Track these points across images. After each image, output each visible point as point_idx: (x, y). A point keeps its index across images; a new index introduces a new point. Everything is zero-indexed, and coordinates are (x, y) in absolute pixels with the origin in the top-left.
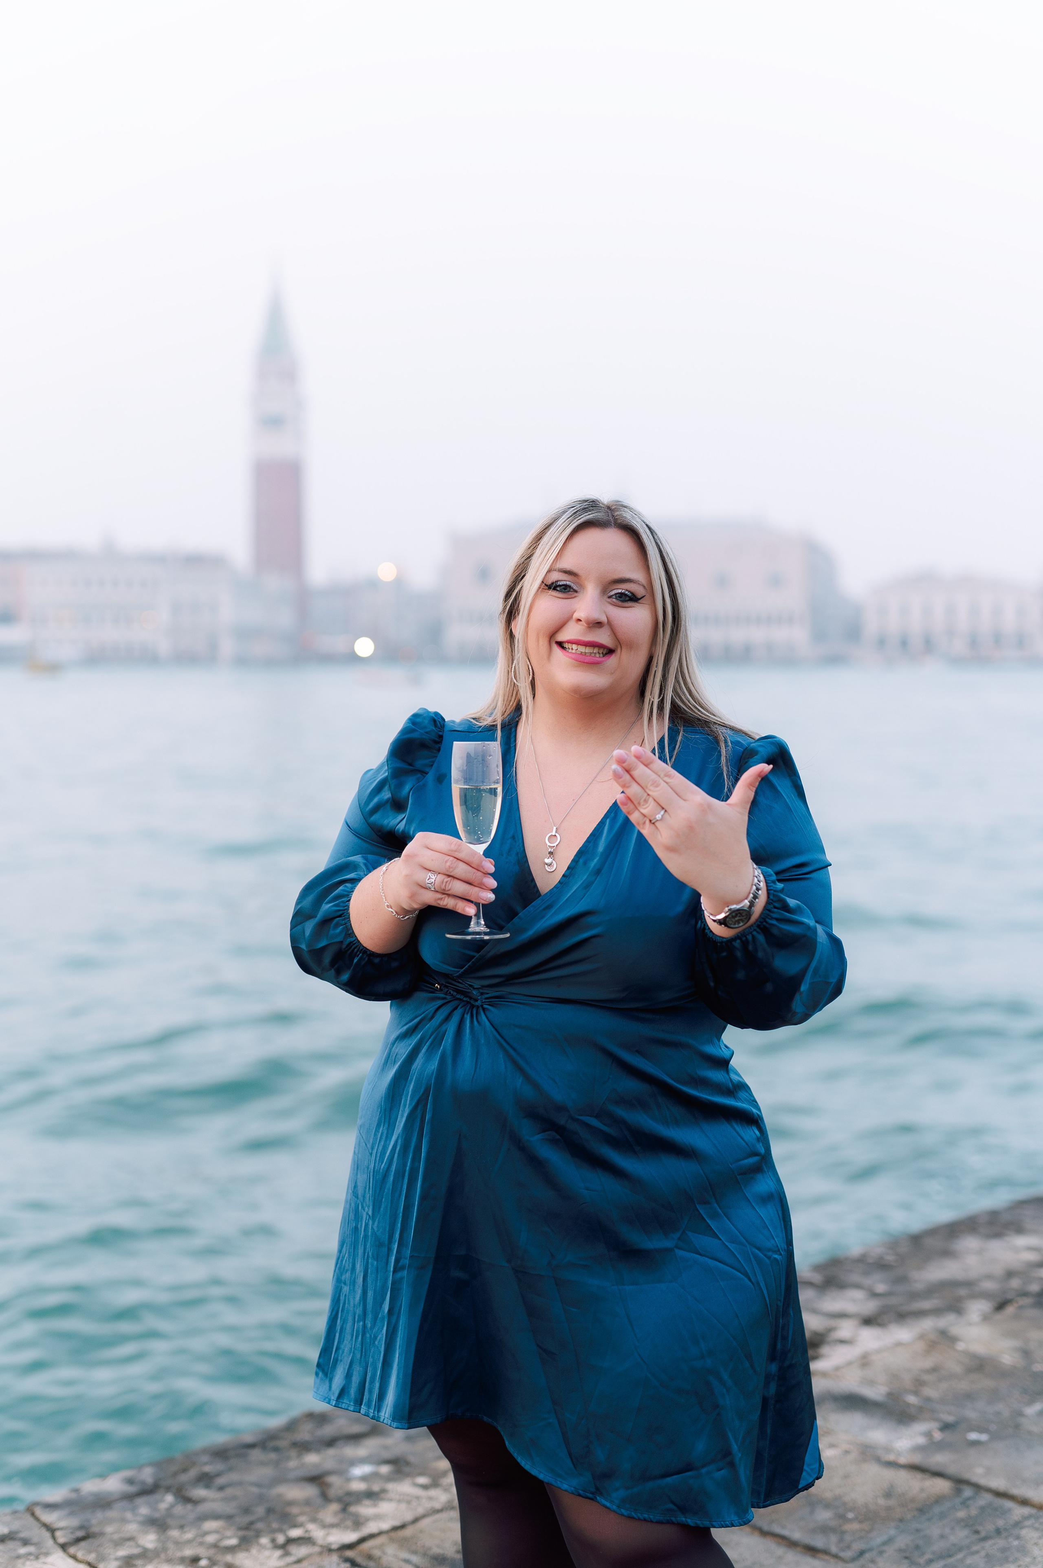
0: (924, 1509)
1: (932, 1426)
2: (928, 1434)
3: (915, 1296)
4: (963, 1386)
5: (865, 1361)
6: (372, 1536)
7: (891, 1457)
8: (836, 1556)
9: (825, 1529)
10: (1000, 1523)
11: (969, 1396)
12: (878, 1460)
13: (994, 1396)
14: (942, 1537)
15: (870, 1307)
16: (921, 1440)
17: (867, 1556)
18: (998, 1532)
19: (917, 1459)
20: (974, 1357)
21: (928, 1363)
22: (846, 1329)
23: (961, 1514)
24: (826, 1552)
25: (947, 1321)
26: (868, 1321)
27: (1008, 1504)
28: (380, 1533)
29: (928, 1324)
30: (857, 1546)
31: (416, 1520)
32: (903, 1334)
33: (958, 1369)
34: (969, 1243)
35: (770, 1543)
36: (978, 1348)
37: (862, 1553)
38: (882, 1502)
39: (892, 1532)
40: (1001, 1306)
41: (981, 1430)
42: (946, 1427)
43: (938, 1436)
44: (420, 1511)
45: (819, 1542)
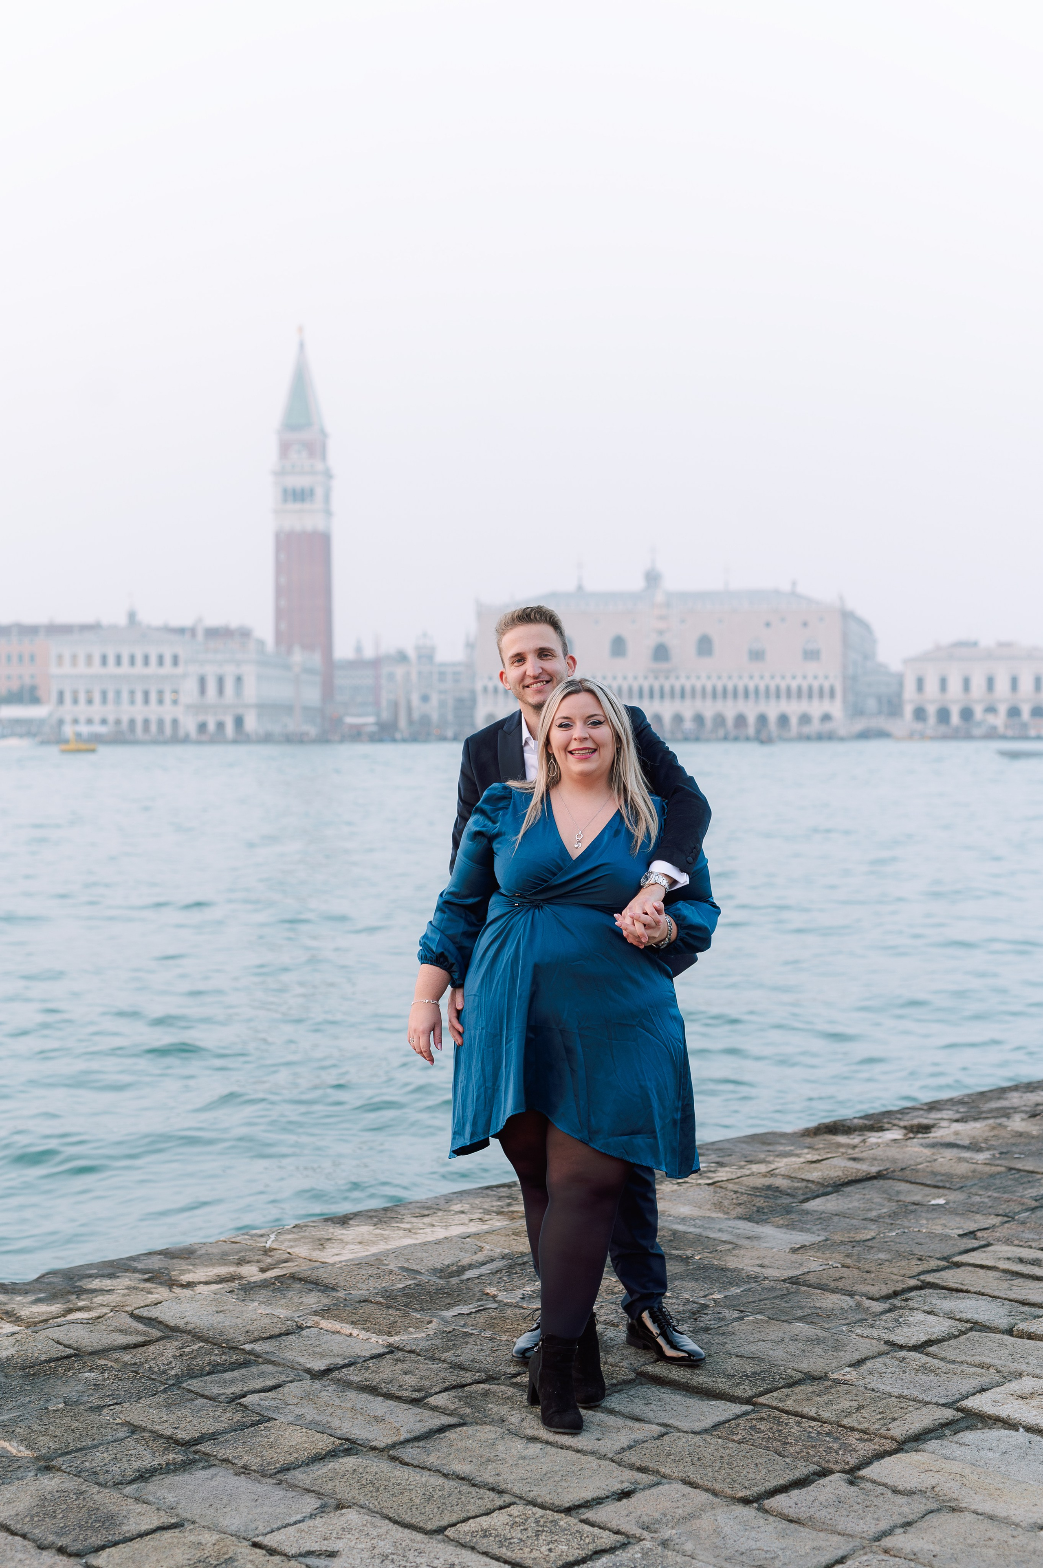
0: (992, 1176)
1: (996, 1153)
2: (994, 1155)
3: (982, 1112)
4: (1012, 1141)
5: (956, 1133)
6: (718, 1182)
7: (974, 1161)
8: (949, 1188)
9: (941, 1181)
10: (1030, 1179)
11: (1014, 1144)
12: (968, 1162)
13: (1029, 1144)
14: (1001, 1183)
15: (958, 1116)
16: (989, 1156)
17: (964, 1189)
18: (1029, 1182)
19: (987, 1162)
20: (1017, 1132)
21: (992, 1134)
22: (944, 1124)
23: (1010, 1177)
24: (944, 1187)
25: (1003, 1121)
26: (957, 1121)
27: (1034, 1175)
28: (722, 1181)
29: (991, 1121)
30: (958, 1185)
31: (738, 1178)
32: (977, 1125)
33: (1009, 1136)
34: (1015, 1094)
35: (914, 1185)
36: (1020, 1129)
37: (962, 1187)
38: (970, 1174)
39: (976, 1182)
40: (1034, 1116)
41: (1019, 1153)
42: (1001, 1153)
43: (998, 1156)
44: (739, 1175)
45: (940, 1184)
